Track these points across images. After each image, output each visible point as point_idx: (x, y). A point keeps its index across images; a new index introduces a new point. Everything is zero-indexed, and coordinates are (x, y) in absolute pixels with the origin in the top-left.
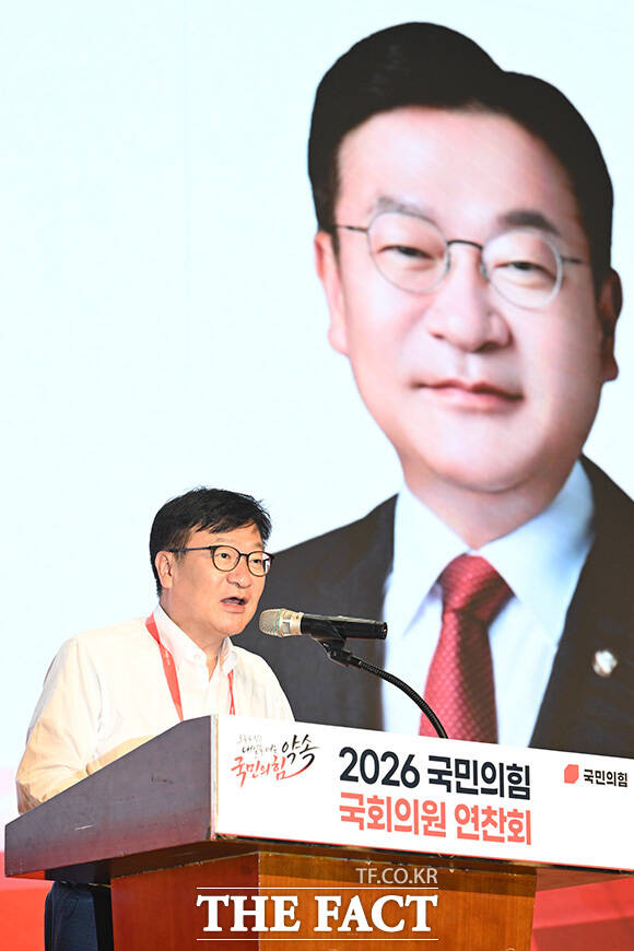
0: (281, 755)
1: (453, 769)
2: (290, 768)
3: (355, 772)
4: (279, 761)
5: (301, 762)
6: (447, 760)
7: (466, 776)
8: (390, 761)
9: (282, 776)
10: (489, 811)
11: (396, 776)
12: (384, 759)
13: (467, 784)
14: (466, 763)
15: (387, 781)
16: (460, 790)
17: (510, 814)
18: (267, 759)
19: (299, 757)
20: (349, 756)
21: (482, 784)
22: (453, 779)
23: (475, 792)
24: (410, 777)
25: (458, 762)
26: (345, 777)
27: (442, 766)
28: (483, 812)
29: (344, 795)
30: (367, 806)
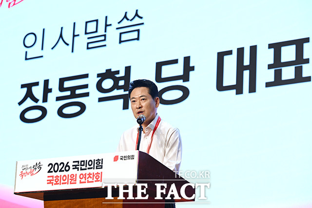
0: (32, 169)
1: (80, 164)
2: (34, 172)
3: (52, 170)
4: (32, 171)
5: (37, 170)
6: (78, 162)
7: (84, 165)
8: (62, 165)
9: (32, 175)
10: (90, 174)
11: (63, 169)
12: (60, 165)
13: (83, 167)
14: (84, 161)
15: (61, 171)
16: (81, 169)
17: (96, 174)
18: (29, 171)
19: (37, 169)
20: (51, 166)
21: (88, 166)
22: (79, 167)
23: (86, 169)
24: (67, 168)
25: (81, 161)
26: (49, 172)
27: (76, 164)
28: (88, 175)
29: (48, 177)
30: (54, 179)
